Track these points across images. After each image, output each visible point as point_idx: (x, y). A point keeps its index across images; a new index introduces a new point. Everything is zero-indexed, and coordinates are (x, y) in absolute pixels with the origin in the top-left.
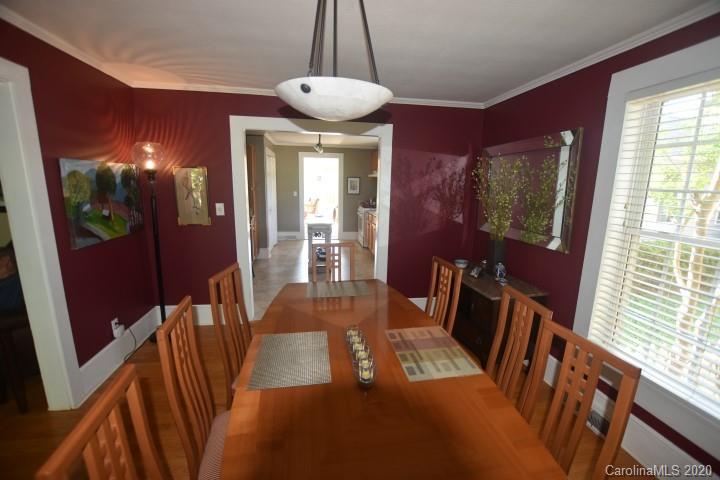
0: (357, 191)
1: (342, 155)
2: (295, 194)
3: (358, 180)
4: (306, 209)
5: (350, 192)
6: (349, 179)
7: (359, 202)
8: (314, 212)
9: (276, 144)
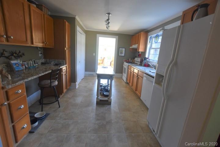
0: (123, 55)
1: (118, 37)
2: (94, 54)
3: (124, 49)
4: (99, 62)
5: (120, 55)
6: (120, 49)
7: (124, 60)
8: (102, 63)
9: (86, 29)
